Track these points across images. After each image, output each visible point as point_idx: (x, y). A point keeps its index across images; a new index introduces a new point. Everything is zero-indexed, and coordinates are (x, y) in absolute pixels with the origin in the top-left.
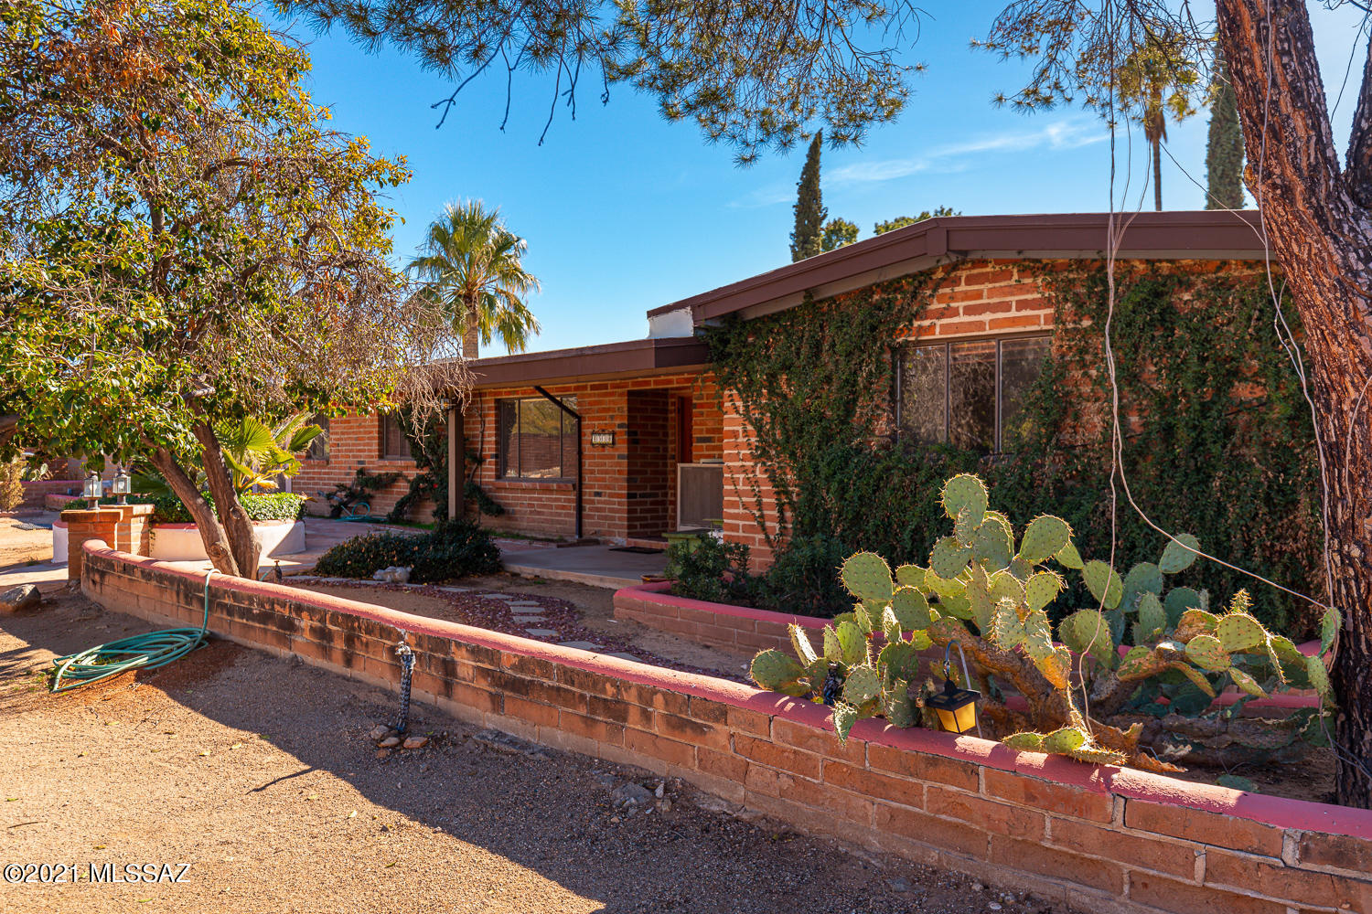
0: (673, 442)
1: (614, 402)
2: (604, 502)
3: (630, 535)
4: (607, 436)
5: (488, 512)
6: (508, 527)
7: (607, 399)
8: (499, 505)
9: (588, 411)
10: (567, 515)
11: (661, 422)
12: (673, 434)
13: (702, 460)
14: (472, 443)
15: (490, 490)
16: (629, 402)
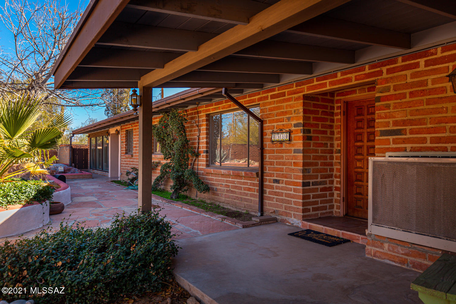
0: (337, 139)
1: (291, 106)
2: (282, 188)
3: (305, 218)
4: (285, 135)
5: (199, 189)
6: (213, 199)
7: (285, 104)
8: (207, 185)
9: (268, 116)
10: (252, 195)
11: (328, 123)
12: (339, 133)
13: (388, 154)
14: (193, 143)
15: (203, 174)
16: (304, 104)
